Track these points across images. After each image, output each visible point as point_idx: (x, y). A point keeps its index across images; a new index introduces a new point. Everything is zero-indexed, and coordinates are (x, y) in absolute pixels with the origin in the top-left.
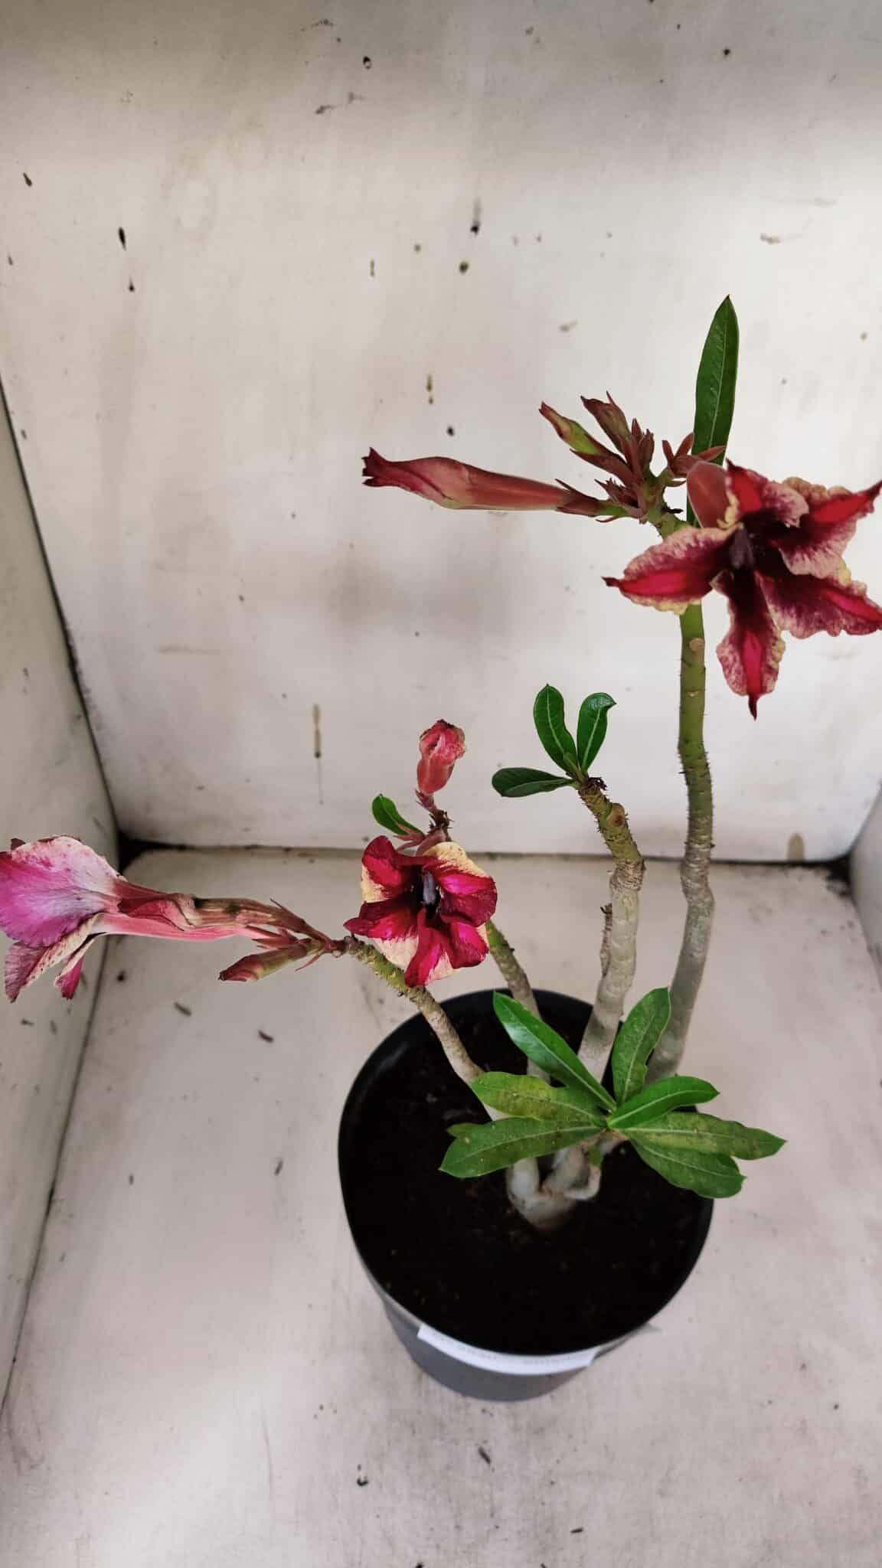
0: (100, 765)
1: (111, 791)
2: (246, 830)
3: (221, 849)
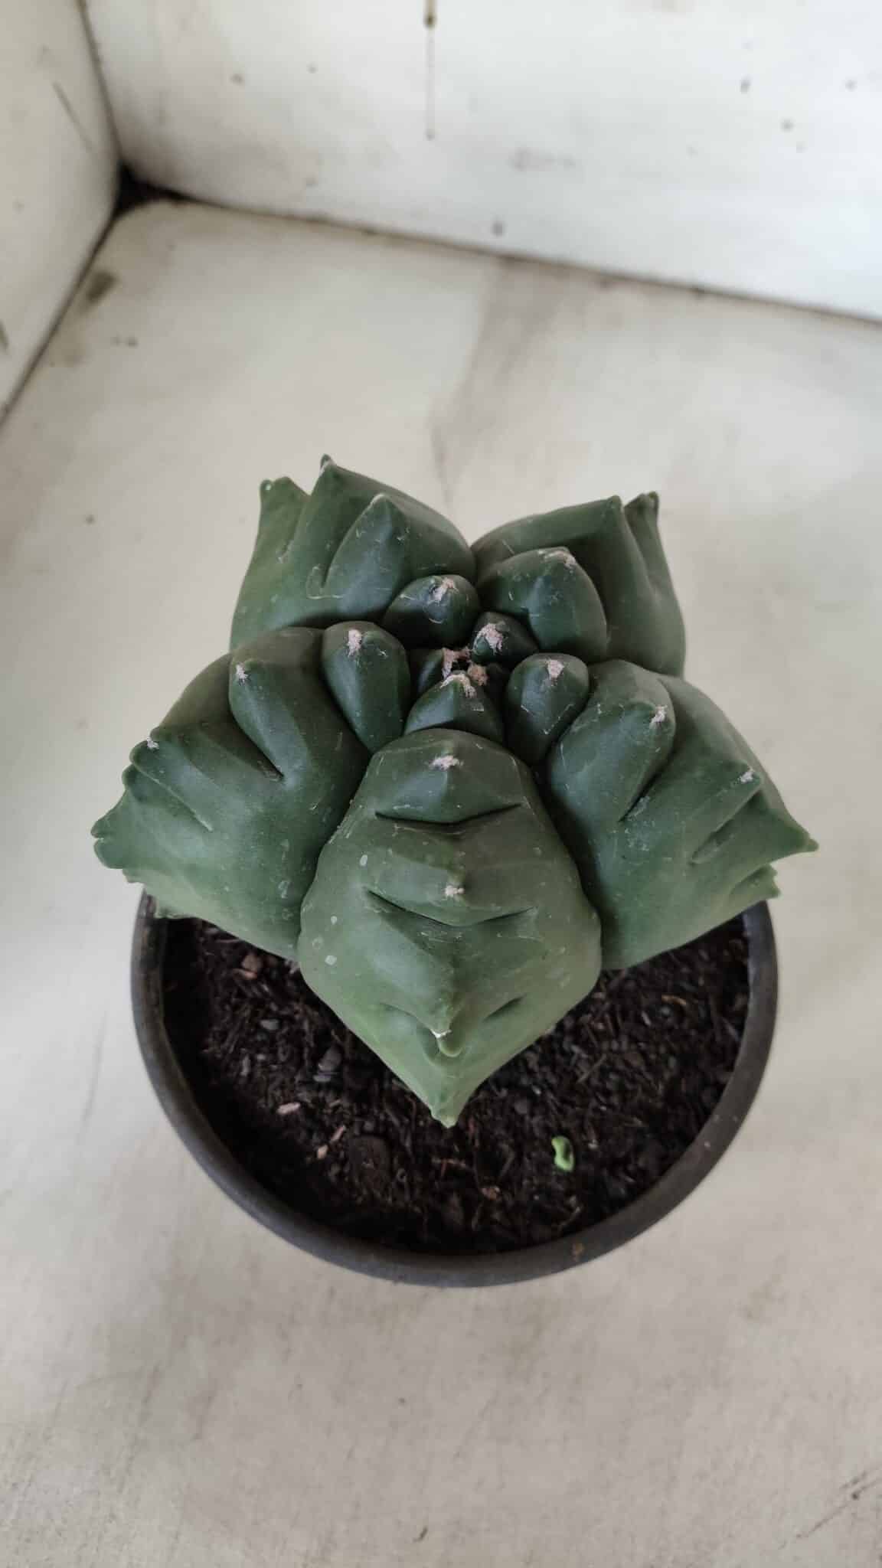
2: (311, 183)
3: (270, 216)
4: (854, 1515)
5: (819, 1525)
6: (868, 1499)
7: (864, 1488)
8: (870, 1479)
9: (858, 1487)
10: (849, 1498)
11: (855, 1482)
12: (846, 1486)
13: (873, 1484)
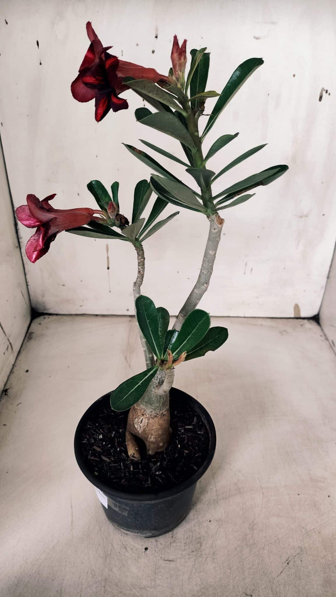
2: (81, 306)
3: (71, 315)
4: (289, 568)
5: (281, 572)
6: (291, 564)
7: (290, 561)
8: (290, 559)
9: (288, 561)
10: (287, 564)
11: (287, 560)
12: (285, 562)
13: (291, 559)
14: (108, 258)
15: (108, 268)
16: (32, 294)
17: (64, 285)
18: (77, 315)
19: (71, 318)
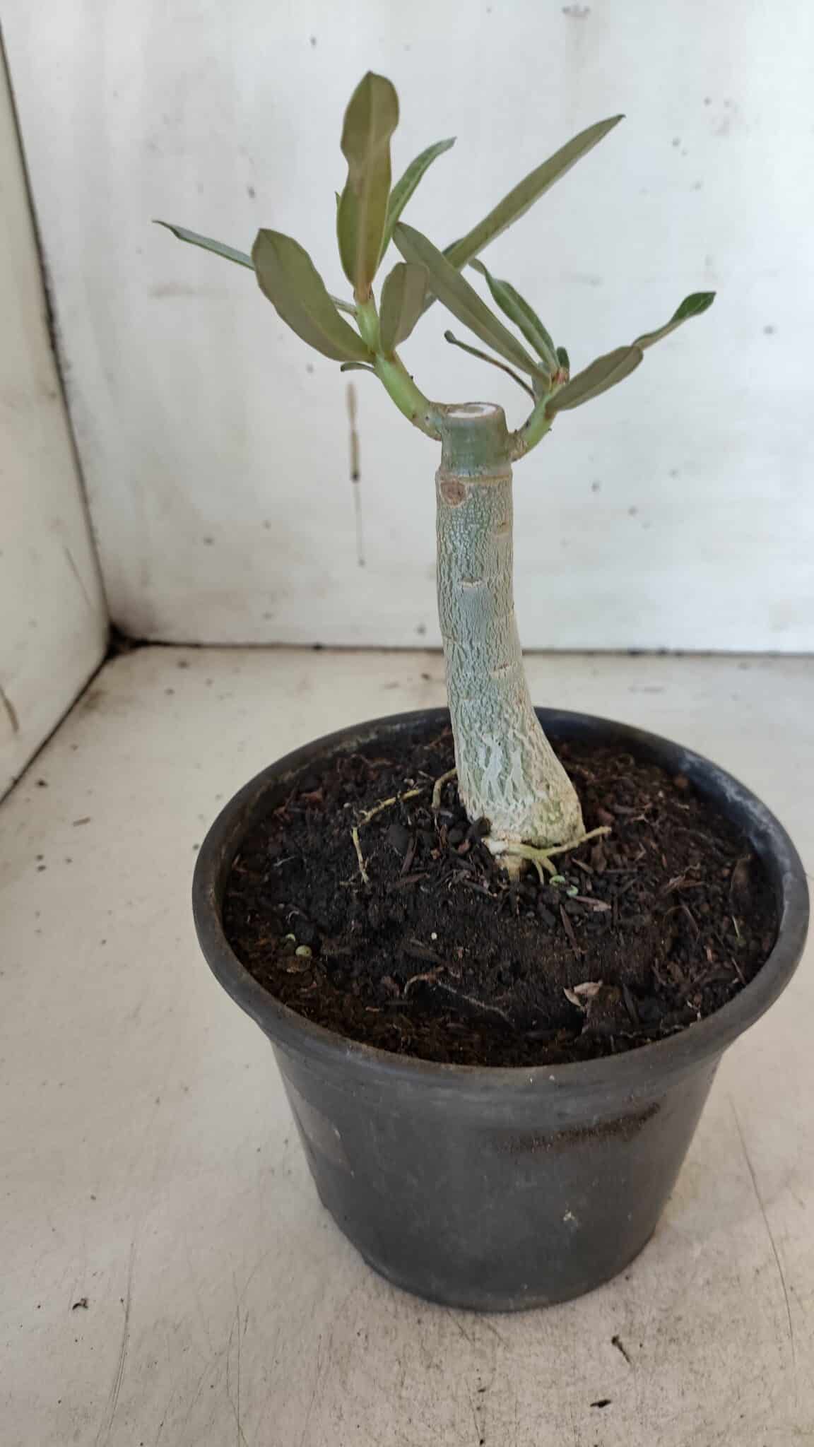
0: (85, 500)
1: (99, 548)
2: (268, 616)
3: (235, 647)
14: (354, 437)
15: (355, 476)
16: (108, 572)
17: (209, 541)
18: (253, 647)
19: (234, 655)
